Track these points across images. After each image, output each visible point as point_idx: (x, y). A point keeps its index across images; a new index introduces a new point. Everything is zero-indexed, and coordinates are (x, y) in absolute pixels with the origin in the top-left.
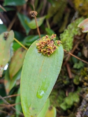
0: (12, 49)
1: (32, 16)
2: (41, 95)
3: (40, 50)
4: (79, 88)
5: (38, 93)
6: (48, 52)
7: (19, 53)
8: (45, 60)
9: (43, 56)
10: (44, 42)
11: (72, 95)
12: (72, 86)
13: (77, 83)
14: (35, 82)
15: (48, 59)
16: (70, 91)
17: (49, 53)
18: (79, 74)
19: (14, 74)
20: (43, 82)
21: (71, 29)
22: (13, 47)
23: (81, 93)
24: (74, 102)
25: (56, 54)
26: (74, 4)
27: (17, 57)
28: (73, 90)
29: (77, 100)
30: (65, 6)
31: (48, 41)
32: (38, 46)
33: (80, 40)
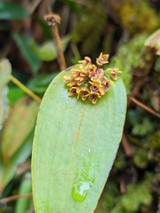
0: (7, 100)
1: (50, 24)
2: (81, 193)
3: (74, 91)
4: (149, 175)
5: (73, 189)
6: (92, 92)
7: (21, 108)
8: (86, 113)
9: (80, 104)
10: (83, 71)
11: (135, 189)
12: (133, 170)
13: (142, 165)
14: (66, 162)
15: (93, 110)
16: (128, 181)
17: (94, 96)
18: (146, 145)
19: (11, 152)
20: (84, 163)
21: (125, 57)
22: (8, 96)
23: (153, 185)
24: (141, 205)
25: (109, 98)
26: (119, 19)
27: (17, 116)
28: (134, 179)
29: (147, 200)
30: (103, 22)
31: (92, 70)
32: (69, 81)
33: (142, 77)
